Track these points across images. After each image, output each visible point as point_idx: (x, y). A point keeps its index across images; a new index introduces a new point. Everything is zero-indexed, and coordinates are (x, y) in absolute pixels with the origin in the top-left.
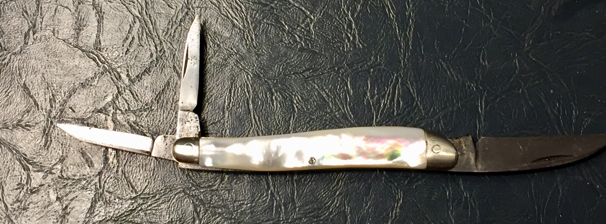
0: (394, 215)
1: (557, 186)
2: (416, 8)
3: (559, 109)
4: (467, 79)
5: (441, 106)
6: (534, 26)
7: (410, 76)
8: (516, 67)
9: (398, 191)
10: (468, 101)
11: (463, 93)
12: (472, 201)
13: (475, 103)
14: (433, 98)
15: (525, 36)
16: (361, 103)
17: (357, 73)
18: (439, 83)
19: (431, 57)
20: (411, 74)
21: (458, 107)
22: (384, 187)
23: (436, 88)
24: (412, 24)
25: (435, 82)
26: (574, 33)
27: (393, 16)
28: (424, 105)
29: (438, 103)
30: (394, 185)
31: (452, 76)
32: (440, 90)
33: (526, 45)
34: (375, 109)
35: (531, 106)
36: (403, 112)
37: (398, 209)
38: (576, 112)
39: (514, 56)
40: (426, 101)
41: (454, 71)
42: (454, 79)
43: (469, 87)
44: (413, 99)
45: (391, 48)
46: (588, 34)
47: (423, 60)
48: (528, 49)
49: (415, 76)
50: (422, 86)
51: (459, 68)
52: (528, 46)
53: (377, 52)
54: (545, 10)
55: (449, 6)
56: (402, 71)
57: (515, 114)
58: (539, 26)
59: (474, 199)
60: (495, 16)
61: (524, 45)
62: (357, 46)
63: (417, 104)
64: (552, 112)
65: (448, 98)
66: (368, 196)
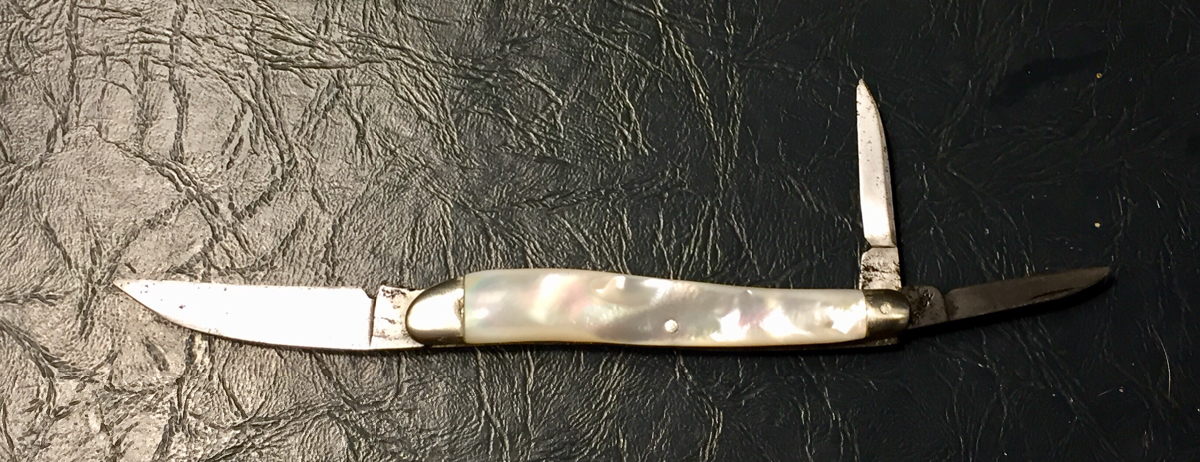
0: (707, 455)
1: (999, 401)
2: (744, 85)
3: (1000, 262)
4: (836, 209)
5: (791, 258)
6: (954, 116)
7: (735, 205)
8: (924, 186)
9: (714, 410)
10: (838, 249)
11: (829, 235)
12: (846, 428)
13: (851, 252)
14: (775, 245)
15: (940, 131)
16: (647, 253)
17: (639, 200)
18: (786, 216)
19: (772, 171)
20: (736, 200)
21: (821, 260)
22: (690, 403)
23: (781, 227)
24: (739, 111)
25: (779, 216)
26: (1024, 127)
27: (704, 99)
28: (759, 257)
29: (785, 253)
30: (708, 399)
31: (810, 204)
32: (788, 230)
33: (941, 148)
34: (671, 263)
35: (950, 258)
36: (723, 270)
37: (715, 443)
38: (1030, 268)
39: (919, 167)
40: (763, 248)
41: (813, 195)
42: (813, 210)
43: (840, 223)
44: (740, 246)
45: (700, 154)
46: (1050, 129)
47: (757, 176)
48: (944, 155)
49: (743, 204)
50: (757, 222)
51: (822, 190)
52: (944, 151)
53: (675, 163)
54: (974, 87)
55: (803, 80)
56: (721, 196)
57: (922, 271)
58: (964, 114)
59: (850, 426)
60: (884, 98)
61: (938, 148)
62: (640, 153)
63: (748, 255)
64: (989, 268)
65: (803, 244)
66: (660, 420)
